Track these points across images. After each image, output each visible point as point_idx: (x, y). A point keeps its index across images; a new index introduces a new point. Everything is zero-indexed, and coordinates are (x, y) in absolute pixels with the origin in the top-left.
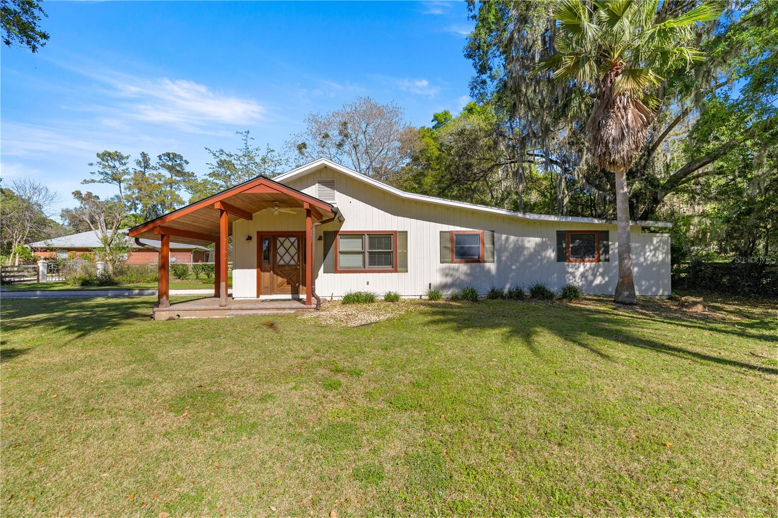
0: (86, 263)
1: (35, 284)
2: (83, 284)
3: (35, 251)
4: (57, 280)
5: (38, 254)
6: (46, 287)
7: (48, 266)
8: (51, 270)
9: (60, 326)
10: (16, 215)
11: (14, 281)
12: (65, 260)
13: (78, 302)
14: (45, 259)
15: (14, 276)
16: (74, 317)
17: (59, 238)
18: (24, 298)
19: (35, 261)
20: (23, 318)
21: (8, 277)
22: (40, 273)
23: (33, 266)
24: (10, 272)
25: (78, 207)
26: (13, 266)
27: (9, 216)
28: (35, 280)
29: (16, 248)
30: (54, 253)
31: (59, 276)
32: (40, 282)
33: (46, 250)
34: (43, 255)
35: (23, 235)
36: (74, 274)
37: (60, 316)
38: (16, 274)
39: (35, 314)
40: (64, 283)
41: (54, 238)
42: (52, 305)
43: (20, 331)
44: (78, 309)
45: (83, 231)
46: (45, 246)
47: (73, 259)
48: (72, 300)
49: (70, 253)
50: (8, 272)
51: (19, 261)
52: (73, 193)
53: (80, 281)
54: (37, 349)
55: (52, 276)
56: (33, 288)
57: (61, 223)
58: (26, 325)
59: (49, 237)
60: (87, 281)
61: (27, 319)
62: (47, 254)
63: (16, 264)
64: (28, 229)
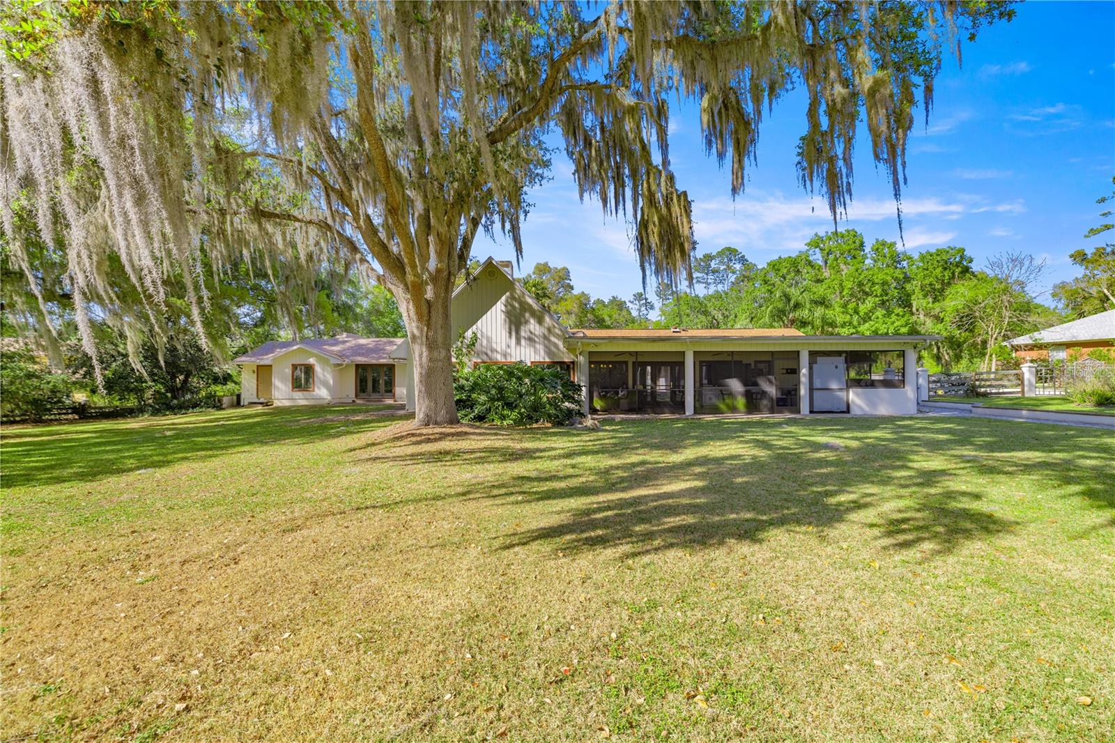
0: (1101, 365)
1: (1019, 398)
2: (1099, 404)
3: (1017, 350)
4: (1052, 393)
5: (1022, 354)
6: (1035, 405)
7: (1037, 371)
8: (1041, 379)
9: (1069, 483)
10: (991, 302)
11: (991, 393)
12: (1062, 361)
13: (1096, 436)
14: (1032, 361)
15: (990, 386)
16: (1094, 468)
17: (1052, 329)
18: (1004, 418)
19: (1017, 365)
20: (1003, 454)
21: (983, 387)
22: (1026, 383)
23: (1015, 372)
24: (986, 380)
25: (1080, 276)
26: (989, 372)
27: (983, 305)
28: (1018, 392)
29: (991, 347)
30: (1044, 352)
31: (1055, 388)
32: (1026, 395)
33: (1031, 348)
34: (1029, 355)
35: (1001, 329)
36: (1081, 386)
37: (1067, 462)
38: (994, 383)
39: (1022, 450)
40: (1064, 400)
41: (1043, 329)
42: (1048, 437)
43: (1002, 478)
44: (1099, 452)
45: (1090, 313)
46: (1031, 342)
47: (1076, 359)
48: (1083, 431)
49: (1071, 351)
50: (983, 380)
51: (997, 365)
52: (1071, 256)
53: (1094, 399)
54: (1032, 528)
55: (1044, 387)
56: (1016, 405)
57: (1053, 307)
58: (1011, 469)
59: (1036, 328)
60: (1107, 399)
61: (1011, 457)
62: (1035, 354)
63: (993, 370)
64: (1007, 320)
